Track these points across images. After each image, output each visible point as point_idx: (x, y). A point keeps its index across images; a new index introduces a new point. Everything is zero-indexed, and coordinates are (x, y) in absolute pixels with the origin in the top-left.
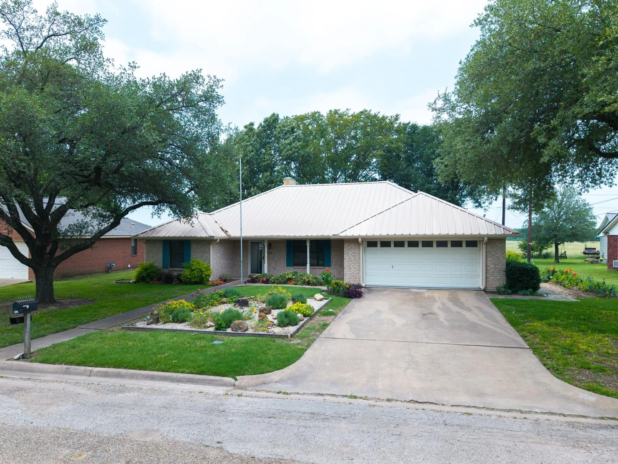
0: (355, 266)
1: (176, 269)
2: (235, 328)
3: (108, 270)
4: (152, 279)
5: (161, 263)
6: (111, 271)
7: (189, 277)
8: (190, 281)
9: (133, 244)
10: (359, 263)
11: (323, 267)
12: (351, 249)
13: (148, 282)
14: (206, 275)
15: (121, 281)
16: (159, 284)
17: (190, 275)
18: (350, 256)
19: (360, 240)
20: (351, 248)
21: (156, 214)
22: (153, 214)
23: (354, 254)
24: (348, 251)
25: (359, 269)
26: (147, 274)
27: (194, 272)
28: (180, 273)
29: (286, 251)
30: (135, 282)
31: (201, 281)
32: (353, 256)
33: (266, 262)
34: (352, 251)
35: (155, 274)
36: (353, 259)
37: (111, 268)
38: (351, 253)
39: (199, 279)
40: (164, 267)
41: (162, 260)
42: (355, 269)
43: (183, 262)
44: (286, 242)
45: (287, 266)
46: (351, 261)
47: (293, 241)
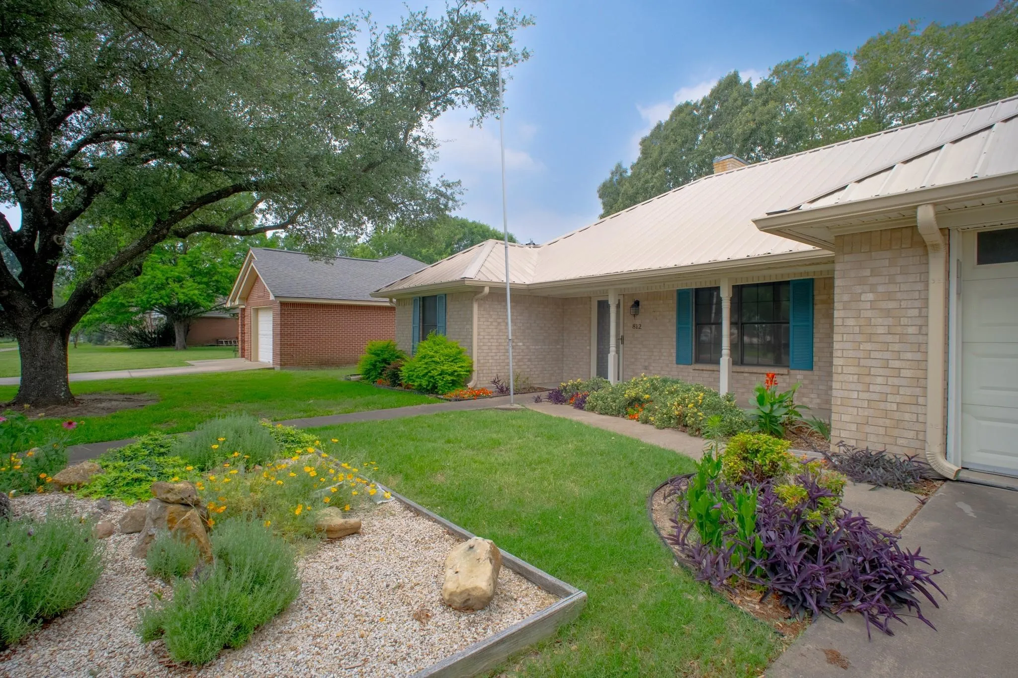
0: (896, 364)
5: (412, 344)
10: (922, 348)
11: (784, 371)
12: (872, 280)
18: (869, 314)
19: (925, 214)
23: (891, 305)
24: (858, 289)
25: (921, 382)
29: (674, 320)
32: (888, 313)
33: (613, 349)
34: (882, 288)
36: (882, 330)
38: (870, 296)
41: (412, 338)
42: (896, 381)
44: (675, 295)
45: (677, 363)
46: (870, 337)
47: (697, 291)
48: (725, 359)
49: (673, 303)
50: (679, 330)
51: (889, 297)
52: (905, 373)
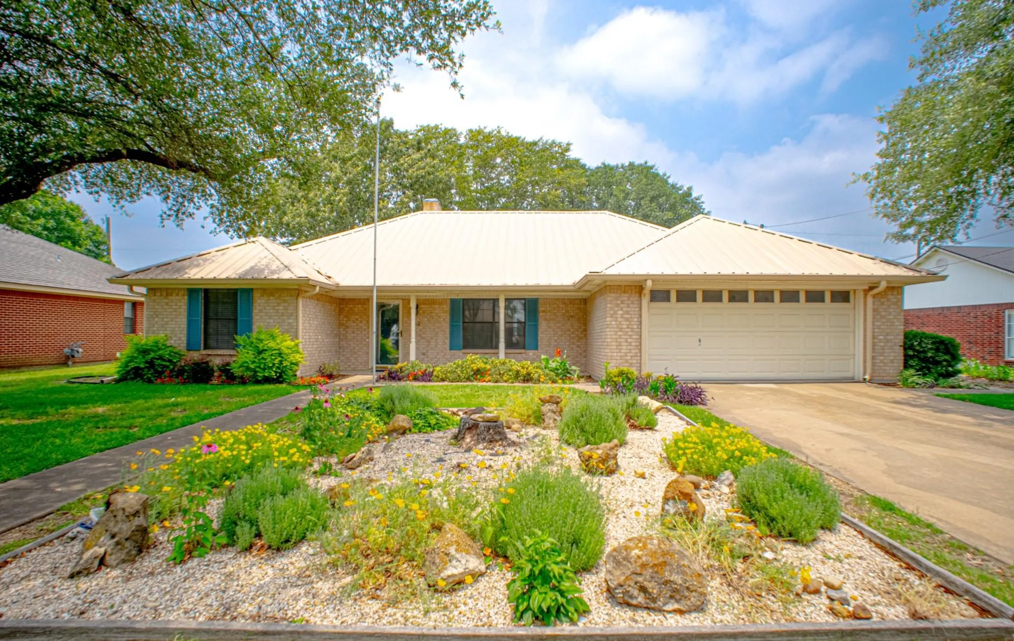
0: (630, 340)
1: (219, 352)
2: (643, 589)
3: (66, 361)
4: (159, 374)
5: (184, 339)
6: (74, 363)
7: (252, 366)
8: (255, 376)
9: (127, 312)
11: (523, 351)
12: (622, 306)
13: (150, 381)
14: (292, 364)
15: (81, 380)
16: (178, 383)
17: (254, 362)
18: (620, 319)
19: (649, 284)
20: (622, 302)
21: (173, 218)
22: (165, 216)
23: (628, 316)
24: (616, 309)
26: (147, 362)
27: (263, 355)
28: (228, 359)
29: (448, 320)
30: (118, 381)
31: (280, 376)
32: (627, 320)
33: (413, 340)
34: (625, 309)
35: (168, 364)
36: (624, 326)
37: (73, 356)
38: (621, 312)
39: (276, 372)
40: (189, 348)
41: (185, 332)
42: (629, 347)
43: (236, 334)
44: (449, 302)
45: (451, 349)
46: (621, 330)
47: (464, 300)
48: (502, 345)
49: (447, 307)
50: (452, 327)
51: (627, 312)
52: (633, 344)
